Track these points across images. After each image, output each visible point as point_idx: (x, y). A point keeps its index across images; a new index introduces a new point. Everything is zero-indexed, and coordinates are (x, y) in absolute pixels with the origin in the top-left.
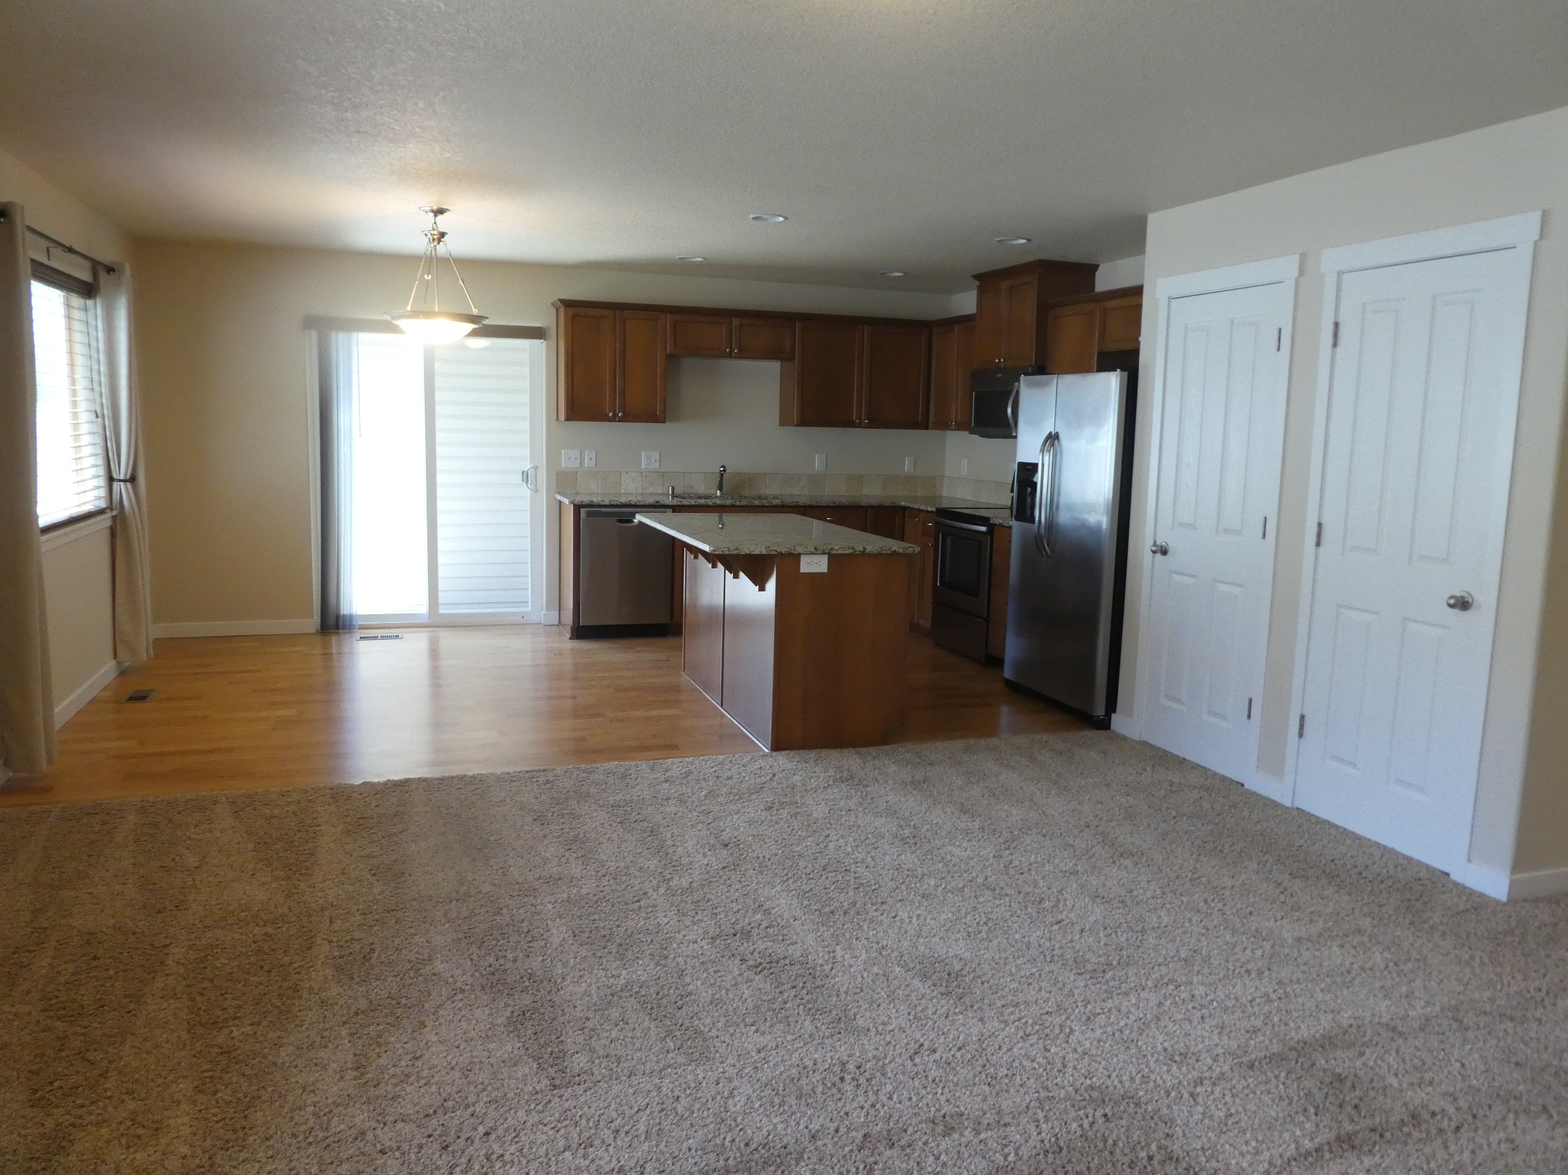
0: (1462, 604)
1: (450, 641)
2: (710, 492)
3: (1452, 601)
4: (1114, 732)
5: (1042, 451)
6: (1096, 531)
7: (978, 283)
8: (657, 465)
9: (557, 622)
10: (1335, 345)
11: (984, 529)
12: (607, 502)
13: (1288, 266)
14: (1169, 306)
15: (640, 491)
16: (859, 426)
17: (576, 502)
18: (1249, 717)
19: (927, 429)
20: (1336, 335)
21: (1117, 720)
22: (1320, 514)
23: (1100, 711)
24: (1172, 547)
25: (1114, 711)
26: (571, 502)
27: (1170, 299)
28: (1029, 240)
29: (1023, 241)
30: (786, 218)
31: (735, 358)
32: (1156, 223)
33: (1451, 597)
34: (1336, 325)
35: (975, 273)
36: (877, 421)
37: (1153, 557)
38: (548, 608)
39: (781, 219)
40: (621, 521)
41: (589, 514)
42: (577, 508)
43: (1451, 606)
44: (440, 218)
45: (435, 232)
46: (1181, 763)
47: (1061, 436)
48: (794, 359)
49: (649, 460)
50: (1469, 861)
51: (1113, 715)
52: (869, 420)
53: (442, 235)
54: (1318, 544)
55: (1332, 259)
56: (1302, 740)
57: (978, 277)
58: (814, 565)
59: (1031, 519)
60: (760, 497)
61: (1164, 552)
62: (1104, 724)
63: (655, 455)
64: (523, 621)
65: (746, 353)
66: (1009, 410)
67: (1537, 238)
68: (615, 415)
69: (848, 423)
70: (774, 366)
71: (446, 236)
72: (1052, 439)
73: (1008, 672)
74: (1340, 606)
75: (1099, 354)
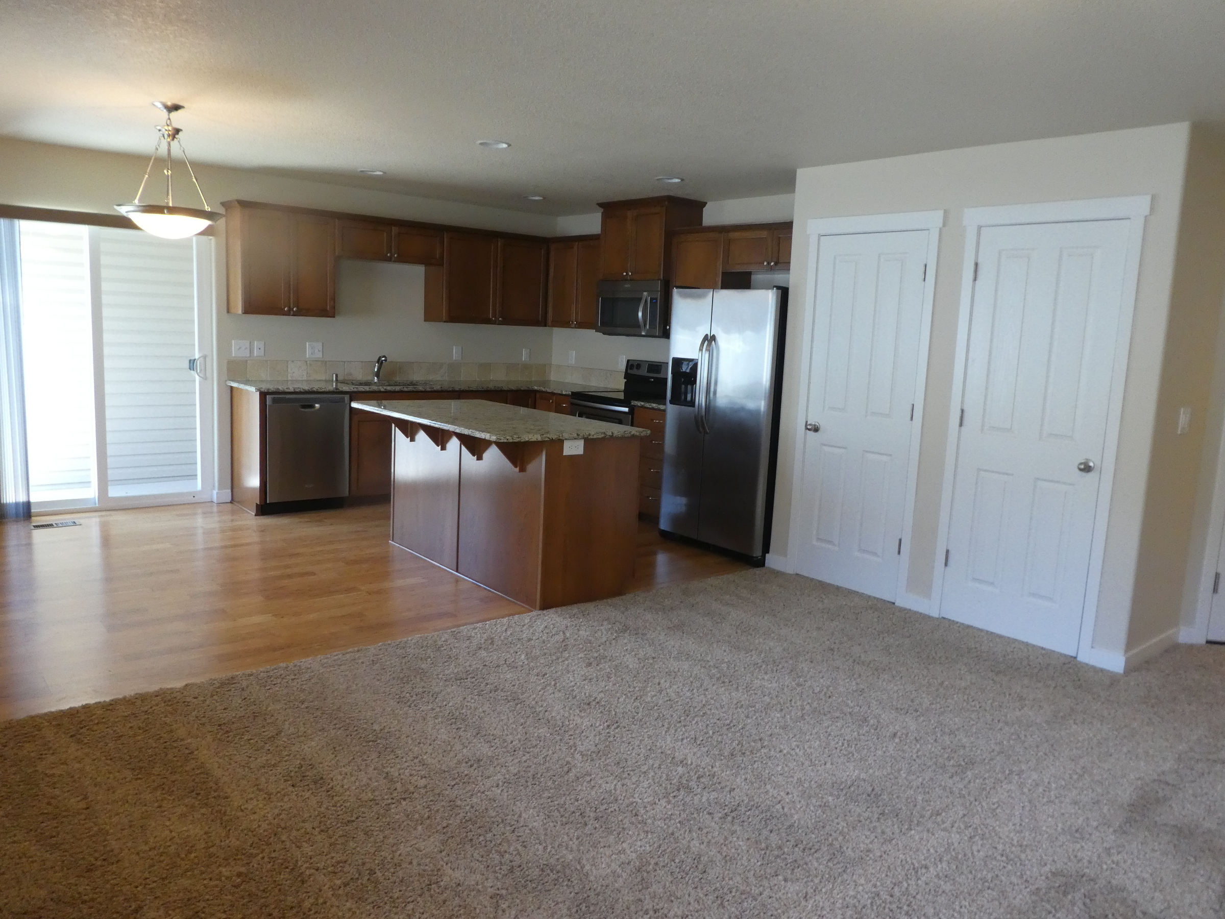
0: (1086, 468)
1: (123, 523)
2: (368, 378)
3: (1082, 467)
4: (769, 568)
5: (701, 349)
6: (755, 414)
7: (602, 210)
8: (320, 355)
9: (229, 499)
10: (975, 279)
11: (626, 410)
12: (292, 390)
13: (934, 218)
14: (819, 240)
15: (305, 378)
16: (494, 323)
17: (263, 390)
18: (899, 552)
19: (546, 326)
20: (976, 271)
21: (772, 560)
22: (962, 402)
23: (758, 553)
24: (823, 424)
25: (768, 552)
26: (258, 390)
27: (820, 236)
28: (682, 180)
29: (677, 180)
30: (509, 145)
31: (394, 261)
32: (803, 175)
33: (1081, 464)
34: (976, 265)
35: (600, 202)
36: (508, 319)
37: (806, 434)
38: (221, 487)
39: (505, 146)
40: (304, 407)
41: (275, 401)
42: (263, 395)
43: (1081, 470)
44: (174, 115)
45: (170, 128)
46: (838, 590)
47: (718, 338)
48: (442, 265)
49: (313, 350)
50: (1092, 647)
51: (767, 555)
52: (503, 318)
53: (177, 131)
54: (961, 425)
55: (972, 217)
56: (947, 568)
57: (601, 205)
58: (573, 448)
59: (692, 404)
60: (412, 384)
61: (816, 429)
62: (760, 563)
63: (319, 346)
64: (196, 500)
65: (405, 258)
66: (640, 314)
67: (1147, 212)
68: (290, 309)
69: (487, 321)
70: (419, 270)
71: (180, 133)
72: (710, 340)
73: (664, 525)
74: (979, 470)
75: (722, 273)
